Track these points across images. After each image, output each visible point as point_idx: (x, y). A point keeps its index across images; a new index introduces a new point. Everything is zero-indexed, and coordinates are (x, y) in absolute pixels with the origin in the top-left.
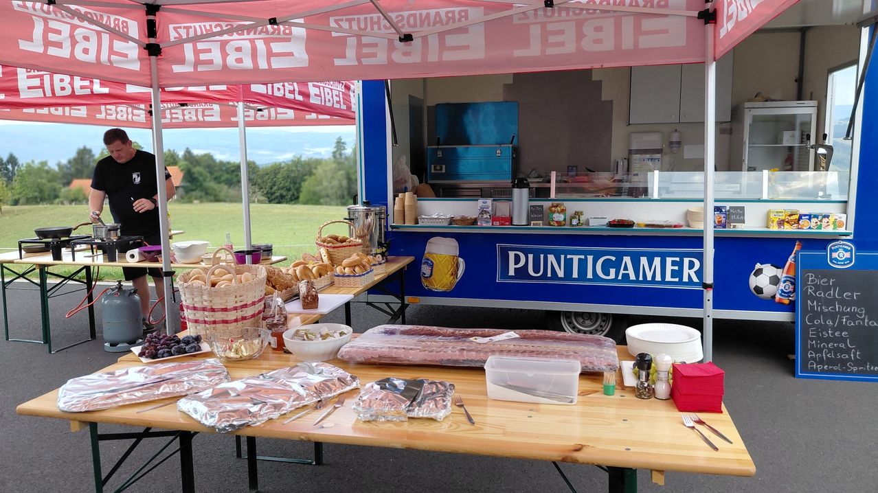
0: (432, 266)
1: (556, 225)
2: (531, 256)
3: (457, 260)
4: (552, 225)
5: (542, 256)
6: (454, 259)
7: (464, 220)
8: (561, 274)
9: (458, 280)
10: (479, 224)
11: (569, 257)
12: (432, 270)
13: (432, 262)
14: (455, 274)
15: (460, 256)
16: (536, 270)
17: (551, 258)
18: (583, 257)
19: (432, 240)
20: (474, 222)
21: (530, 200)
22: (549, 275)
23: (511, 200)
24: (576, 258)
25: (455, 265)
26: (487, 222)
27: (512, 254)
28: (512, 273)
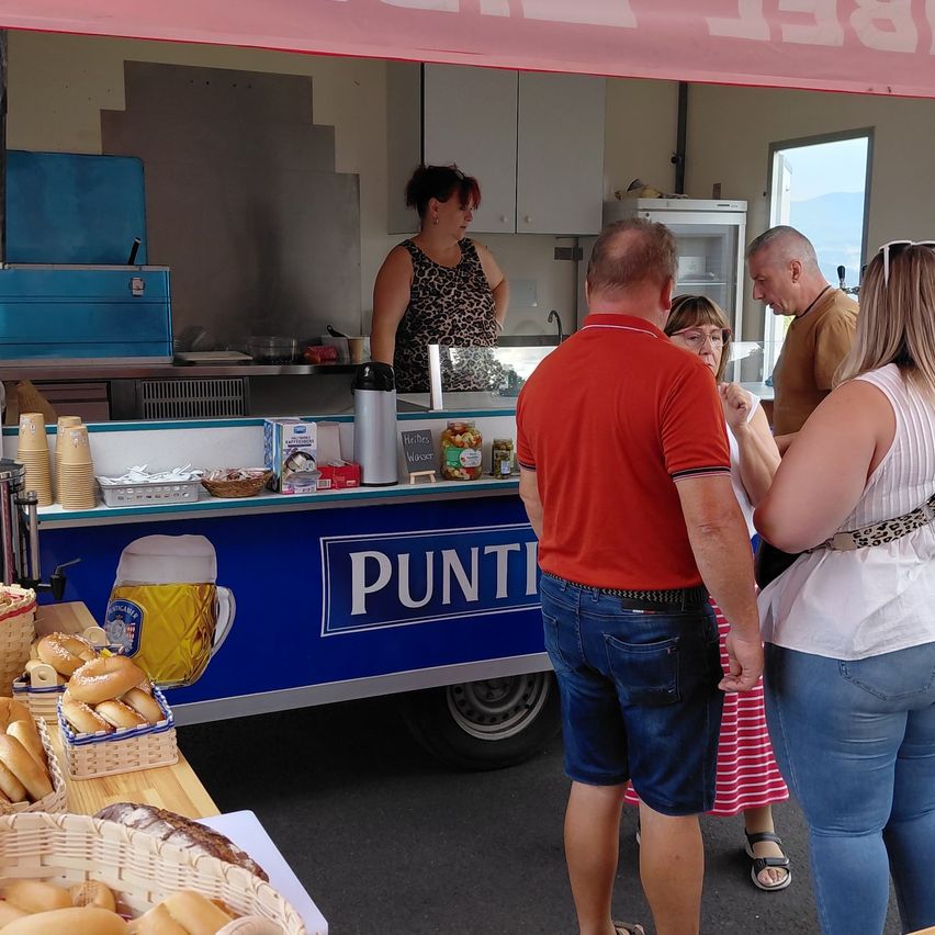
0: (137, 622)
1: (467, 476)
2: (404, 560)
3: (213, 594)
4: (456, 479)
5: (430, 555)
6: (202, 592)
7: (234, 483)
8: (471, 593)
9: (215, 650)
10: (284, 488)
11: (488, 550)
12: (137, 634)
13: (137, 610)
14: (205, 634)
15: (219, 582)
16: (417, 593)
17: (451, 558)
18: (516, 547)
19: (137, 545)
20: (272, 484)
21: (400, 418)
22: (446, 600)
23: (351, 419)
24: (502, 552)
25: (206, 609)
26: (307, 483)
27: (358, 560)
28: (359, 607)
